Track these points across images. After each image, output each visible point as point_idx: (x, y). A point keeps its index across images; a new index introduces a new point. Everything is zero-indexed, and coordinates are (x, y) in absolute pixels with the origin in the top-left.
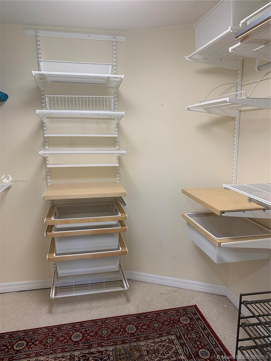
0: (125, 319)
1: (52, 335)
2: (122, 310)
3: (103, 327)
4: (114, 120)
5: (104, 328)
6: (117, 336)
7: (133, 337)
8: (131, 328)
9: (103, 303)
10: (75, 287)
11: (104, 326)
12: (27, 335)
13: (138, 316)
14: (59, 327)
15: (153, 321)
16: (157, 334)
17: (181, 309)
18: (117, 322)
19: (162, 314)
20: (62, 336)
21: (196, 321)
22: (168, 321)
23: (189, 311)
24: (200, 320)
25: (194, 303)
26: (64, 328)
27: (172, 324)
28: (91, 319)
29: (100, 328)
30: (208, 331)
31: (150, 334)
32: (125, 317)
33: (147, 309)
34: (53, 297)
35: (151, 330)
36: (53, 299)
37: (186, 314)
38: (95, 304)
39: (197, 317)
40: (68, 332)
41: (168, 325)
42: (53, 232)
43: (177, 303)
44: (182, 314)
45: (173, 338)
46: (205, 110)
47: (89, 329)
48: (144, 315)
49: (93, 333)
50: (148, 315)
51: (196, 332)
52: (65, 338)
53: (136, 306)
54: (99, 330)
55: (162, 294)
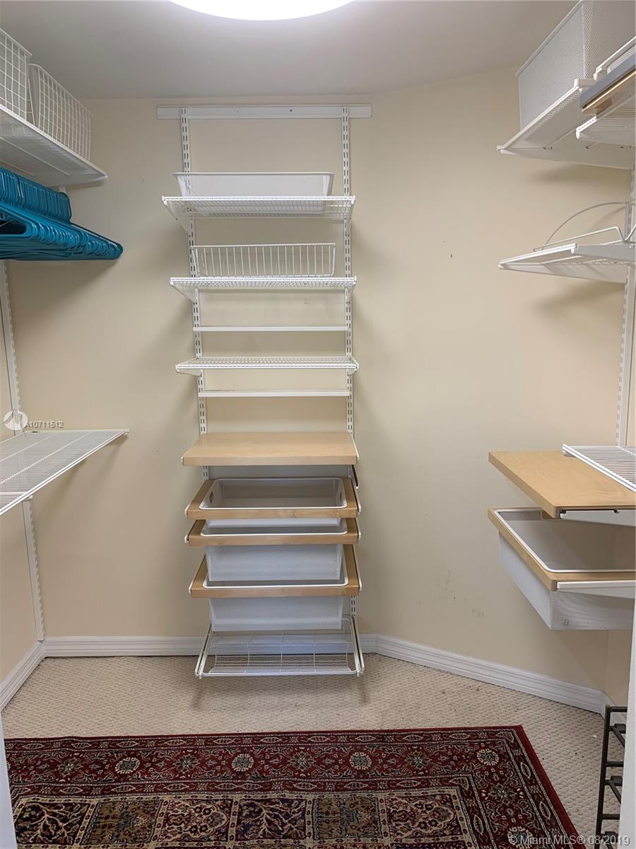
0: (351, 738)
1: (192, 753)
2: (349, 718)
3: (299, 750)
4: (343, 294)
5: (302, 752)
6: (329, 772)
7: (362, 780)
8: (360, 760)
9: (308, 698)
10: (251, 659)
11: (303, 748)
12: (144, 747)
13: (381, 736)
14: (209, 739)
15: (413, 750)
16: (419, 780)
17: (484, 732)
18: (332, 743)
19: (436, 737)
20: (212, 758)
21: (514, 762)
22: (447, 755)
23: (502, 738)
24: (525, 762)
25: (517, 720)
26: (218, 741)
27: (455, 762)
28: (277, 731)
29: (294, 752)
30: (540, 788)
31: (401, 777)
32: (351, 735)
33: (404, 723)
34: (200, 674)
35: (405, 769)
36: (200, 678)
37: (494, 743)
38: (290, 699)
39: (517, 753)
40: (225, 750)
41: (445, 763)
42: (202, 534)
43: (477, 717)
44: (485, 742)
45: (452, 794)
46: (546, 269)
47: (270, 751)
48: (396, 735)
49: (277, 760)
50: (404, 736)
51: (510, 787)
52: (219, 763)
53: (381, 712)
54: (291, 755)
55: (444, 693)
